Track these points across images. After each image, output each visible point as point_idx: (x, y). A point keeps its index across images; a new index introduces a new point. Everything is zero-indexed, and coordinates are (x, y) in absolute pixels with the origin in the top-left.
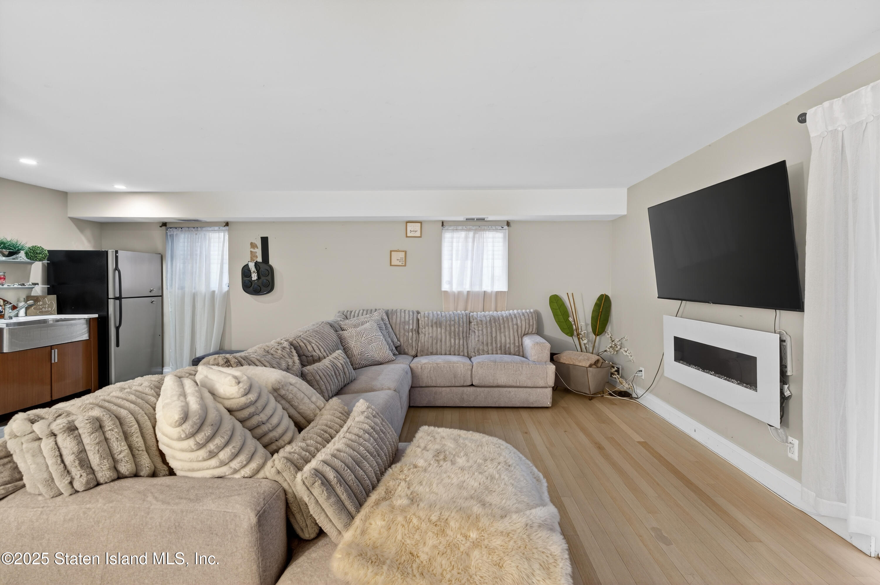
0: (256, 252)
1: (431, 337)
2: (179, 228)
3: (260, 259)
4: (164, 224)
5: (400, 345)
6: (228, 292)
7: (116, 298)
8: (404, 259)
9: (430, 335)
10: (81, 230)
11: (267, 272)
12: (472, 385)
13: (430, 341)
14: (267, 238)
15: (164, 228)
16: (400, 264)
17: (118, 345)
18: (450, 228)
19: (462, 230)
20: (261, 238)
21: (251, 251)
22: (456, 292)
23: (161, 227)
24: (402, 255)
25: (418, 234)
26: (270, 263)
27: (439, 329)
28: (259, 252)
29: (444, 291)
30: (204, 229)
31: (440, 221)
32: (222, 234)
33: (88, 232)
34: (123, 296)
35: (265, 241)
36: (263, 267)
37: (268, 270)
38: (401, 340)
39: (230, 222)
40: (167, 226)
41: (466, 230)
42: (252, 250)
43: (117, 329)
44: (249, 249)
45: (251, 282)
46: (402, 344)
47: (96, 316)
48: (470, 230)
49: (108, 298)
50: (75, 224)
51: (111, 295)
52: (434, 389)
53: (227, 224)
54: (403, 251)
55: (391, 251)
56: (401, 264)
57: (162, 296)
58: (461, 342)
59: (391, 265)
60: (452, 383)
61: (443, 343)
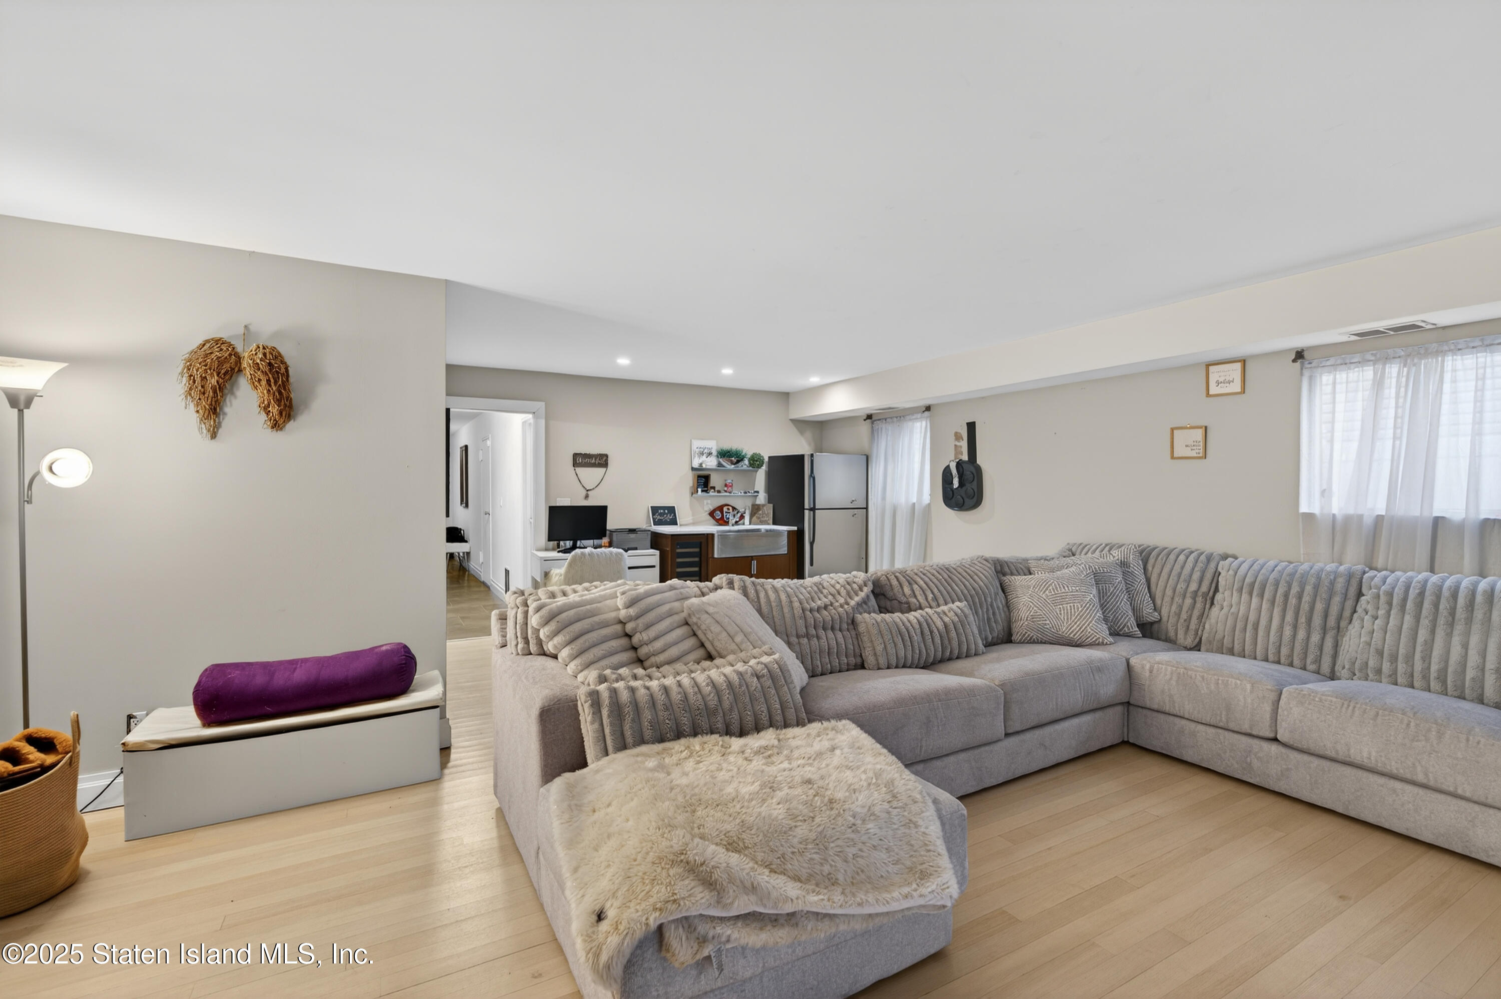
0: (961, 447)
1: (1233, 614)
2: (883, 419)
3: (965, 457)
4: (869, 417)
5: (1160, 620)
6: (929, 505)
7: (810, 509)
8: (1201, 444)
9: (1233, 610)
10: (802, 432)
11: (972, 475)
12: (1275, 740)
13: (1230, 622)
14: (974, 423)
15: (868, 421)
16: (1193, 454)
17: (812, 564)
18: (1328, 363)
19: (1363, 362)
20: (967, 423)
21: (955, 445)
22: (1339, 517)
23: (865, 420)
24: (1199, 434)
25: (1236, 387)
26: (978, 462)
27: (1255, 600)
28: (964, 444)
29: (1304, 513)
30: (908, 417)
31: (1290, 350)
32: (924, 423)
33: (809, 434)
34: (816, 508)
35: (971, 427)
36: (968, 469)
37: (973, 474)
38: (1164, 612)
39: (932, 405)
40: (873, 419)
41: (1375, 362)
42: (958, 444)
43: (812, 544)
44: (952, 442)
45: (952, 490)
46: (1165, 619)
47: (795, 528)
48: (1387, 359)
49: (804, 509)
50: (795, 426)
51: (806, 506)
52: (1177, 720)
53: (928, 408)
54: (1200, 427)
55: (1172, 430)
56: (1196, 455)
57: (867, 508)
58: (1315, 638)
59: (1173, 457)
60: (1221, 720)
61: (1261, 633)
